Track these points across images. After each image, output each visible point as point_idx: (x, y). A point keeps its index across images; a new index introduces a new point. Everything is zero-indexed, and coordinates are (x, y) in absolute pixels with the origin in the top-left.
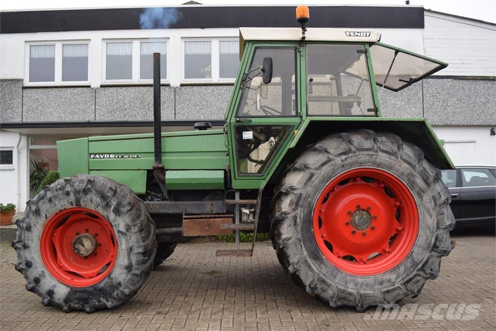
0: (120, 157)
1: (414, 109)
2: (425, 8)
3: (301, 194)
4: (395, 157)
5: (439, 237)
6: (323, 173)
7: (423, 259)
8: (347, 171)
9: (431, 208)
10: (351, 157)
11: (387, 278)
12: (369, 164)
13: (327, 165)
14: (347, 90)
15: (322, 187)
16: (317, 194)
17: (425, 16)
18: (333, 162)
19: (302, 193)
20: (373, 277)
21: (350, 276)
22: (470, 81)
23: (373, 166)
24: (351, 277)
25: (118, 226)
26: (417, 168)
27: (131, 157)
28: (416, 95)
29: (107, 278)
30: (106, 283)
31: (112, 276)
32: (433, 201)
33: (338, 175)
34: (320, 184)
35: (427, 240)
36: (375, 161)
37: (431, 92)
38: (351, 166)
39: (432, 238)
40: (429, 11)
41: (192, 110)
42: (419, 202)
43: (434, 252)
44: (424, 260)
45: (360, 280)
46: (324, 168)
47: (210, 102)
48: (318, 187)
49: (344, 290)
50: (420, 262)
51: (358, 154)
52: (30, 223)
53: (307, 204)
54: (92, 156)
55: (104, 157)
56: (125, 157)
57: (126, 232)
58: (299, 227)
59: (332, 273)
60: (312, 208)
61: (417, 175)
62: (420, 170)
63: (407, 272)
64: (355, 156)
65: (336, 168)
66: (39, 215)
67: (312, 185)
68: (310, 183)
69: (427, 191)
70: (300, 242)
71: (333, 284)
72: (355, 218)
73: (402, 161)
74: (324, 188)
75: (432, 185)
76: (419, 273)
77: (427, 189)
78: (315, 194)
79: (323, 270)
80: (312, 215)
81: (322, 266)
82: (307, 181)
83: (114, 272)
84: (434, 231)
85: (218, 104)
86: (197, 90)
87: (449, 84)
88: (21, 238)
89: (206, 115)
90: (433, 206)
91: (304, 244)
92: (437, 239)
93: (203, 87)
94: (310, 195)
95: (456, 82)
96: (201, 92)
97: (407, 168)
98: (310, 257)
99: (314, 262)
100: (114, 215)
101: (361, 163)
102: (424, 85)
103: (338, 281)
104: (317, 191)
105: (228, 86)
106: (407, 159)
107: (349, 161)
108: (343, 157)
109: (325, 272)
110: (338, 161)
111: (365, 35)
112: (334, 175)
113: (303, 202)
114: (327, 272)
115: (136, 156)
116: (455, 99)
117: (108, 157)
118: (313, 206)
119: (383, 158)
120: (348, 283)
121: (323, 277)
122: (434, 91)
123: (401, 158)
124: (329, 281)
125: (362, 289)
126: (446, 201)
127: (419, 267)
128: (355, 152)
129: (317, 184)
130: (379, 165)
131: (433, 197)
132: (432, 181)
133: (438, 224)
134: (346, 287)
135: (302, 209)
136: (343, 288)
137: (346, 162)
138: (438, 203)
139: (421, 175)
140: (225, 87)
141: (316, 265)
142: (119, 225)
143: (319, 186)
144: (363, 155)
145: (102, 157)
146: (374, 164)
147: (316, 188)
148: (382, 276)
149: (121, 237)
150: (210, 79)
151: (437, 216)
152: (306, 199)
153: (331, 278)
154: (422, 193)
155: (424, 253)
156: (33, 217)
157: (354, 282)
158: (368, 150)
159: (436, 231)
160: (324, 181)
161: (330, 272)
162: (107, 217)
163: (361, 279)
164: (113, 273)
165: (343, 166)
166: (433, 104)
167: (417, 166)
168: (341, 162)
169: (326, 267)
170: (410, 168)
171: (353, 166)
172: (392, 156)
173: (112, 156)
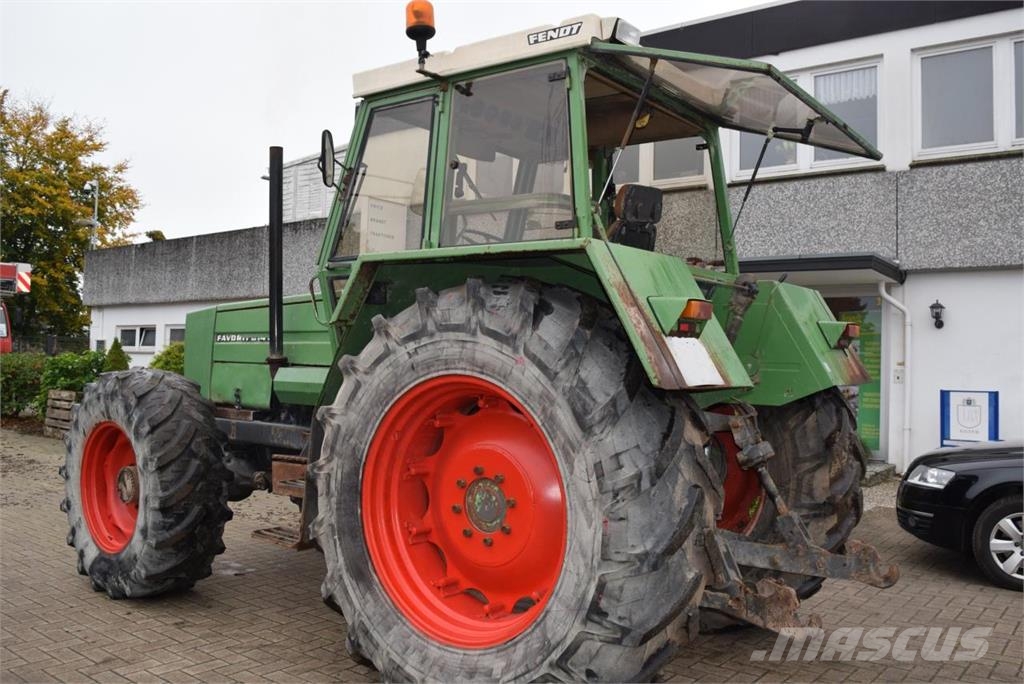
0: (247, 339)
3: (339, 427)
4: (510, 349)
5: (609, 585)
6: (376, 382)
7: (565, 637)
8: (422, 379)
9: (590, 498)
10: (425, 345)
11: (486, 664)
12: (464, 365)
13: (381, 364)
15: (377, 414)
16: (368, 431)
18: (392, 358)
19: (341, 424)
20: (462, 652)
21: (419, 637)
23: (473, 370)
24: (420, 641)
26: (561, 380)
27: (259, 339)
32: (594, 477)
33: (406, 390)
34: (372, 407)
35: (578, 585)
36: (473, 359)
38: (428, 368)
39: (589, 583)
41: (749, 237)
42: (568, 474)
43: (595, 625)
44: (568, 642)
45: (434, 651)
46: (378, 369)
47: (790, 218)
48: (368, 413)
49: (399, 666)
50: (558, 644)
51: (438, 339)
53: (349, 452)
54: (219, 338)
55: (231, 341)
56: (252, 339)
58: (334, 500)
59: (384, 618)
60: (360, 461)
61: (561, 400)
62: (568, 385)
63: (528, 662)
64: (432, 343)
65: (399, 371)
67: (358, 409)
68: (354, 404)
69: (583, 448)
70: (334, 535)
71: (382, 644)
72: (475, 500)
73: (526, 359)
74: (380, 418)
75: (597, 430)
76: (553, 673)
77: (583, 440)
78: (364, 430)
79: (367, 606)
80: (360, 477)
81: (368, 596)
82: (349, 400)
84: (595, 563)
85: (808, 221)
86: (763, 193)
89: (781, 248)
90: (594, 490)
91: (339, 539)
92: (601, 588)
93: (775, 186)
94: (353, 430)
96: (769, 197)
97: (537, 379)
98: (347, 570)
99: (354, 582)
101: (446, 362)
103: (391, 639)
104: (367, 423)
105: (832, 179)
106: (538, 355)
107: (422, 356)
108: (412, 346)
109: (370, 614)
110: (402, 354)
111: (568, 33)
112: (399, 388)
113: (342, 446)
114: (374, 614)
115: (264, 339)
118: (362, 456)
119: (487, 350)
120: (409, 651)
121: (367, 623)
123: (527, 353)
124: (375, 635)
125: (431, 674)
126: (635, 482)
127: (555, 656)
128: (432, 335)
129: (367, 407)
130: (482, 368)
131: (595, 465)
132: (597, 418)
133: (605, 545)
134: (403, 659)
135: (340, 461)
136: (398, 660)
137: (418, 358)
138: (608, 484)
139: (568, 400)
140: (823, 182)
141: (358, 592)
143: (371, 412)
144: (448, 341)
145: (229, 339)
146: (473, 365)
147: (365, 417)
148: (480, 655)
150: (794, 165)
151: (605, 522)
152: (347, 438)
153: (380, 629)
154: (571, 452)
155: (569, 621)
157: (421, 651)
158: (457, 328)
159: (599, 565)
160: (378, 402)
161: (381, 615)
163: (437, 650)
165: (413, 368)
167: (562, 374)
168: (407, 357)
169: (375, 601)
170: (543, 379)
171: (432, 369)
172: (505, 346)
173: (239, 338)
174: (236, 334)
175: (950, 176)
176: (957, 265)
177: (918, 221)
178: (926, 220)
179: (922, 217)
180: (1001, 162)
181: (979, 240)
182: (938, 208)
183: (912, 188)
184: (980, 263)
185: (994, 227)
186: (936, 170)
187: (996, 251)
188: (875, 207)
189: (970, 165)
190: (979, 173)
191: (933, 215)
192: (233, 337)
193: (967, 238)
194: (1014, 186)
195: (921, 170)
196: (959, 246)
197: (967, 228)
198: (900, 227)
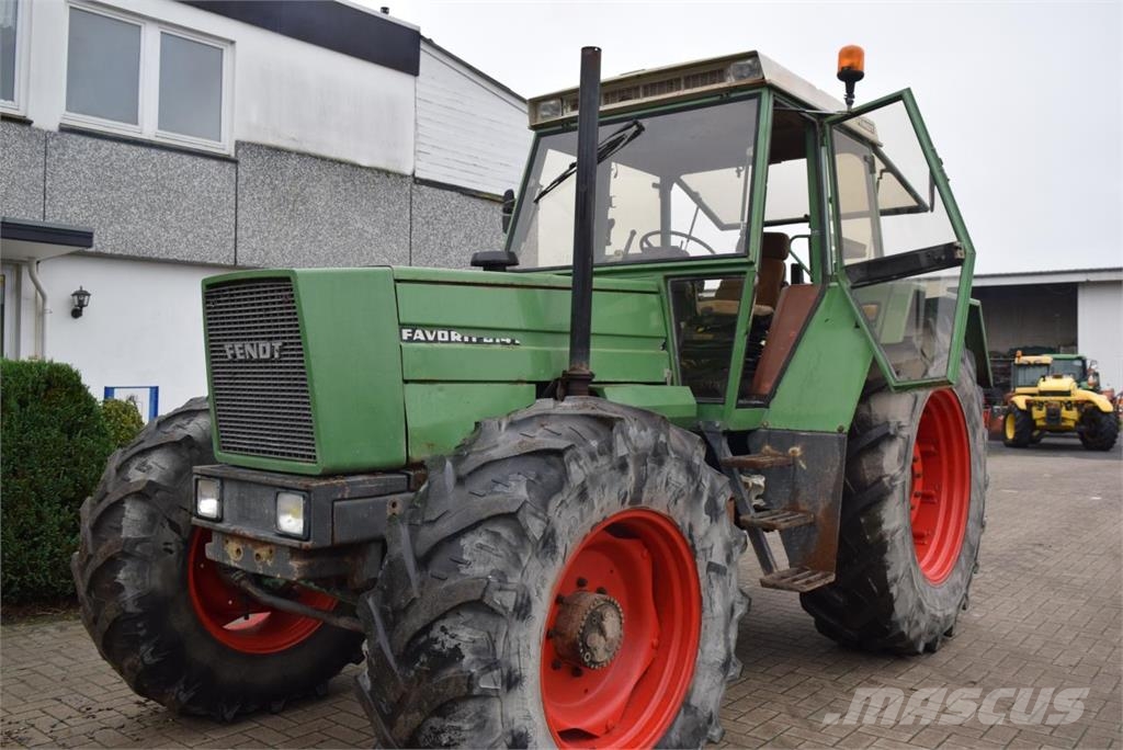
0: (474, 340)
1: (394, 246)
2: (422, 33)
14: (271, 183)
17: (421, 52)
22: (485, 201)
25: (709, 552)
27: (498, 341)
28: (400, 216)
29: (682, 712)
30: (683, 729)
31: (694, 702)
37: (424, 215)
40: (430, 42)
52: (525, 587)
54: (406, 334)
55: (436, 340)
56: (485, 340)
57: (725, 565)
66: (554, 550)
83: (697, 687)
87: (454, 201)
88: (494, 654)
95: (464, 200)
100: (708, 518)
102: (414, 198)
115: (508, 341)
116: (462, 235)
117: (446, 339)
122: (429, 212)
142: (711, 548)
145: (431, 338)
149: (714, 582)
156: (535, 563)
162: (691, 526)
164: (696, 692)
166: (427, 239)
173: (456, 336)
174: (449, 328)
175: (104, 153)
176: (109, 251)
177: (68, 194)
178: (77, 195)
179: (74, 191)
180: (153, 151)
181: (130, 227)
182: (90, 185)
183: (64, 155)
184: (130, 252)
185: (144, 216)
186: (89, 141)
187: (145, 241)
188: (20, 166)
189: (124, 146)
190: (132, 157)
191: (85, 190)
192: (442, 335)
193: (119, 223)
194: (163, 177)
195: (74, 136)
196: (110, 231)
197: (119, 213)
198: (48, 197)
